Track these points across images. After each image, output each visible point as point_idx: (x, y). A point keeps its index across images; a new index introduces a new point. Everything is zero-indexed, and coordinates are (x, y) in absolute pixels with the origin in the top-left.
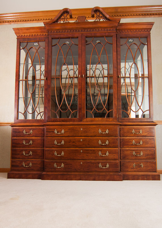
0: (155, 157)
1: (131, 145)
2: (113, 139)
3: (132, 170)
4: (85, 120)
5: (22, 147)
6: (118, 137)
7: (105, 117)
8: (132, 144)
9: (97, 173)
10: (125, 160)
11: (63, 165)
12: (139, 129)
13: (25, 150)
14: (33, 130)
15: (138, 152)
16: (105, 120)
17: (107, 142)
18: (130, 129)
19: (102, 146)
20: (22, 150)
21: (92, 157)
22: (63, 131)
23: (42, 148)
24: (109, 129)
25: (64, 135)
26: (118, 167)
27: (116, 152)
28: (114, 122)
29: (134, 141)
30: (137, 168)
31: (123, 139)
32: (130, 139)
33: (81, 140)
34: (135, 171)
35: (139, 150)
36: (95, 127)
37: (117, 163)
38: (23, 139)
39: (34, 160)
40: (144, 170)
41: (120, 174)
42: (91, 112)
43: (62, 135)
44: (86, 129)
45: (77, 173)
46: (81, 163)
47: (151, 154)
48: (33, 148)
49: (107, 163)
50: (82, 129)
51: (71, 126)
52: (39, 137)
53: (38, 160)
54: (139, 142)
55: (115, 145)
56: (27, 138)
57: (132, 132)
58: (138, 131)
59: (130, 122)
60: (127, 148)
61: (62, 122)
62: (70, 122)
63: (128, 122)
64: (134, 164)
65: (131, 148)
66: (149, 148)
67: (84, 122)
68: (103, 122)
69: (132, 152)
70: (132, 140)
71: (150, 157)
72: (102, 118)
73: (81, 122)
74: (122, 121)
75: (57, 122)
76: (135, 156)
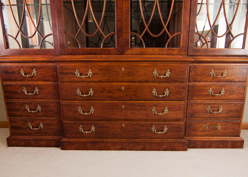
0: (241, 115)
1: (206, 95)
2: (176, 87)
3: (203, 133)
4: (129, 52)
5: (24, 99)
6: (185, 83)
7: (165, 47)
8: (207, 93)
9: (148, 140)
10: (193, 119)
11: (93, 129)
12: (222, 69)
13: (29, 104)
14: (38, 69)
15: (215, 107)
16: (165, 52)
17: (167, 93)
18: (207, 68)
19: (157, 99)
20: (24, 104)
21: (140, 116)
22: (90, 73)
23: (57, 100)
24: (172, 69)
25: (91, 79)
26: (182, 131)
27: (181, 108)
28: (180, 57)
29: (211, 89)
30: (211, 131)
31: (193, 87)
32: (205, 86)
33: (123, 88)
34: (207, 135)
35: (218, 104)
36: (146, 66)
37: (181, 126)
38: (23, 86)
39: (46, 118)
40: (220, 134)
41: (183, 140)
42: (140, 37)
43: (89, 80)
44: (131, 69)
45: (116, 140)
46: (124, 125)
47: (235, 110)
48: (42, 100)
49: (165, 125)
50: (123, 69)
51: (105, 64)
52: (49, 81)
53: (52, 118)
54: (219, 91)
55: (179, 96)
56: (29, 82)
57: (209, 74)
58: (220, 73)
59: (208, 56)
60: (199, 100)
61: (88, 56)
62: (102, 56)
63: (205, 56)
64: (207, 125)
65: (205, 101)
66: (234, 101)
67: (127, 55)
68: (162, 56)
69: (207, 106)
70: (209, 88)
71: (234, 114)
72: (160, 48)
73: (121, 56)
74: (195, 54)
75: (78, 56)
76: (210, 112)
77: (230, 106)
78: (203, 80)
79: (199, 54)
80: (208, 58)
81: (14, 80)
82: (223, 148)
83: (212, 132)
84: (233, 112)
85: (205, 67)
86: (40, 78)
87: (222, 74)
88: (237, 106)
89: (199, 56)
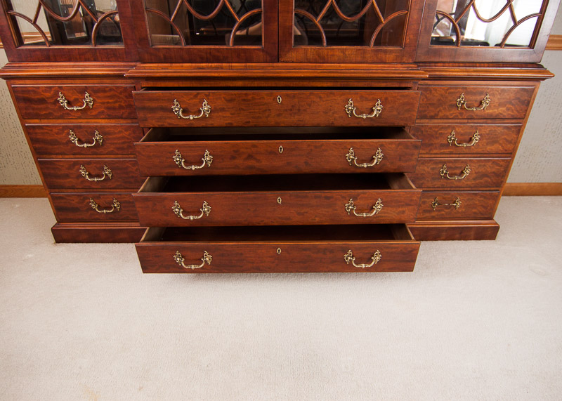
0: (502, 182)
1: (442, 146)
3: (427, 215)
5: (73, 154)
7: (369, 45)
8: (444, 142)
12: (481, 93)
14: (95, 92)
15: (456, 168)
16: (369, 56)
20: (76, 164)
21: (317, 219)
28: (400, 67)
29: (453, 133)
30: (442, 210)
31: (419, 128)
32: (443, 128)
33: (281, 149)
34: (433, 218)
35: (462, 162)
38: (67, 128)
40: (459, 215)
42: (317, 21)
44: (296, 100)
47: (494, 173)
48: (113, 157)
50: (280, 100)
52: (121, 117)
54: (467, 138)
56: (80, 121)
57: (454, 102)
58: (476, 101)
59: (457, 65)
60: (427, 153)
61: (202, 65)
62: (233, 64)
63: (451, 65)
64: (437, 199)
65: (439, 156)
66: (495, 155)
67: (287, 62)
68: (360, 65)
69: (441, 166)
70: (450, 131)
71: (489, 180)
72: (359, 47)
73: (275, 64)
74: (430, 60)
75: (181, 65)
76: (446, 178)
77: (484, 165)
78: (441, 114)
79: (438, 60)
80: (457, 69)
81: (47, 117)
82: (460, 239)
83: (443, 213)
84: (487, 176)
85: (447, 90)
86: (103, 112)
87: (481, 103)
88: (497, 164)
89: (439, 65)
